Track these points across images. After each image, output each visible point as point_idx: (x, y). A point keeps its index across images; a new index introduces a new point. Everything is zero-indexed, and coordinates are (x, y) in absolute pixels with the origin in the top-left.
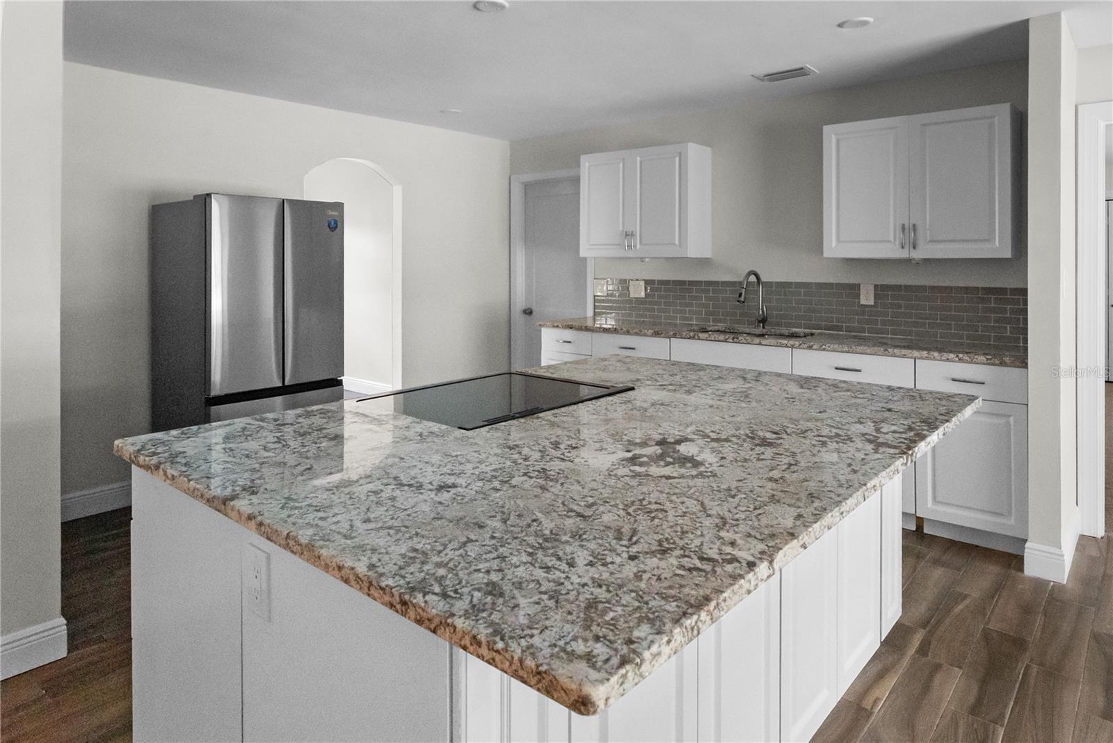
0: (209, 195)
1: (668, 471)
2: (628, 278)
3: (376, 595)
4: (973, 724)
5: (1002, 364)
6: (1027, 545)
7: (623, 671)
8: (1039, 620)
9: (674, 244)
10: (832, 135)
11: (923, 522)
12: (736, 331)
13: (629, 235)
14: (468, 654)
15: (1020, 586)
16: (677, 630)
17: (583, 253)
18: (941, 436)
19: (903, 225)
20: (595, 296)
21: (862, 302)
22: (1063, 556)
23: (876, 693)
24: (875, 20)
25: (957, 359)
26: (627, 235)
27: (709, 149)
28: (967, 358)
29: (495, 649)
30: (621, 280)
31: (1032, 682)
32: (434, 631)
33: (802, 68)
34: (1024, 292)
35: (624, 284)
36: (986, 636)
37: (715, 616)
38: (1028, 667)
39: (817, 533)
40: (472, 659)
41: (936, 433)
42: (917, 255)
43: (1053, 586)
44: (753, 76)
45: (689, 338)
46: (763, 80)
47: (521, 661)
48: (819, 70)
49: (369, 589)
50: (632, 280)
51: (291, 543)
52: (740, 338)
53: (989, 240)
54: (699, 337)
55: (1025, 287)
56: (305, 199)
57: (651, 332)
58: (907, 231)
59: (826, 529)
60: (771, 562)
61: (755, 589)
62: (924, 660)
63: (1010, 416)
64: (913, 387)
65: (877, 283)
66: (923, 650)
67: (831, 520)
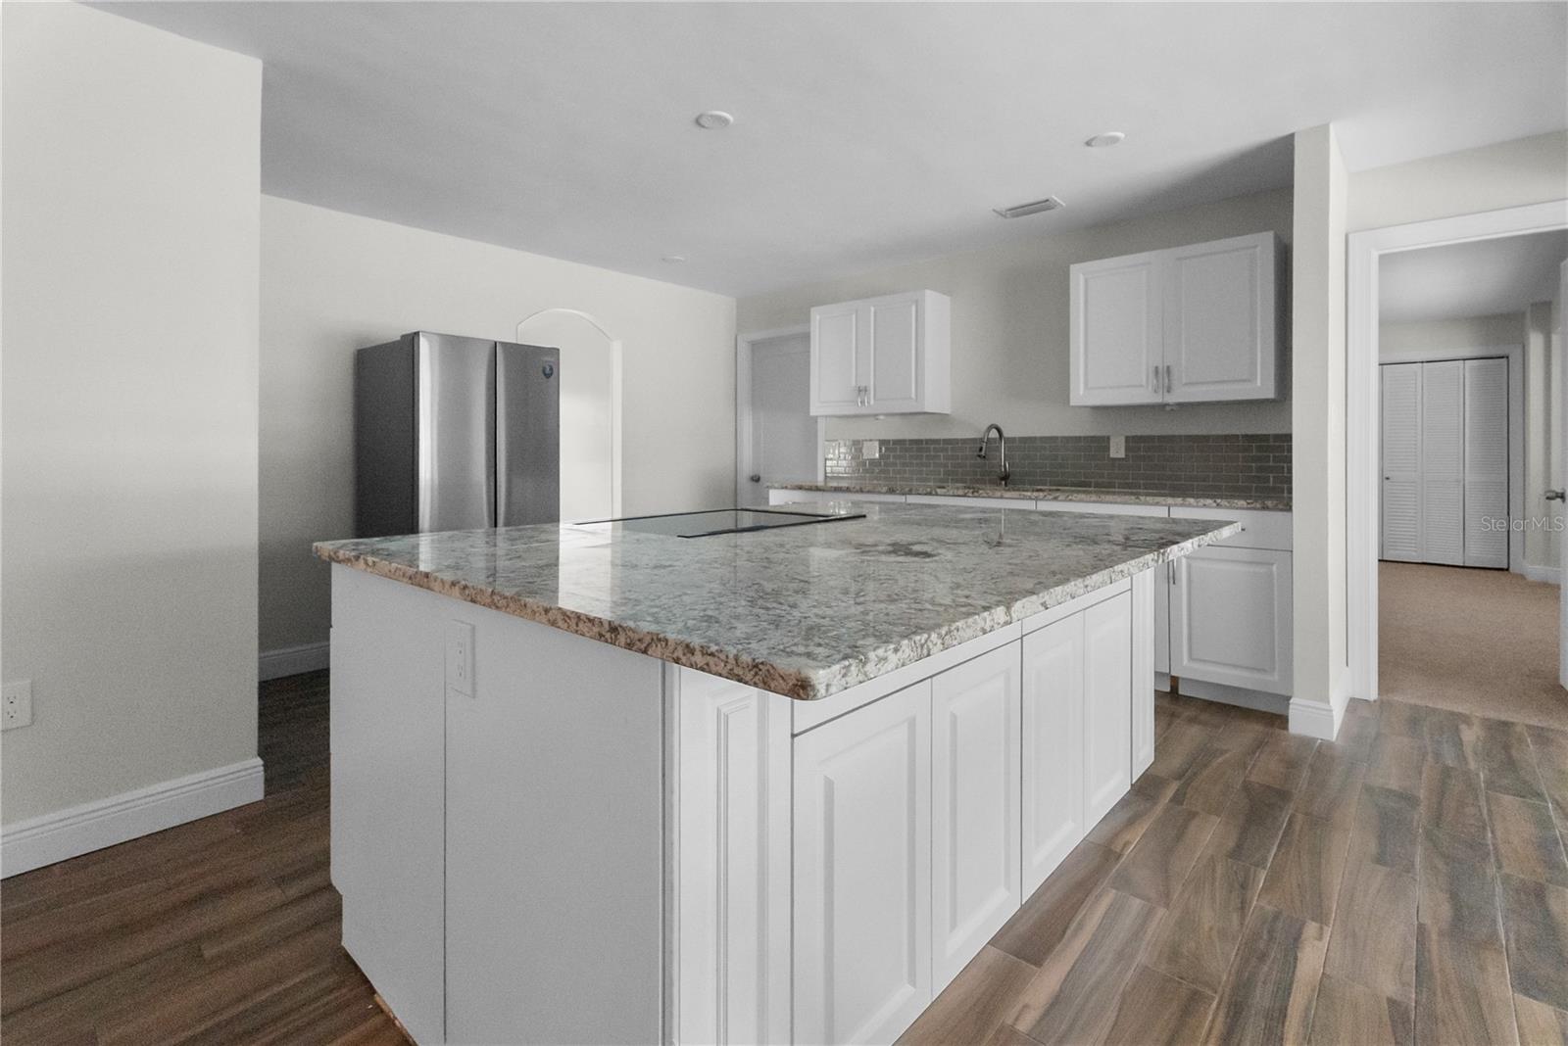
0: (417, 334)
1: (900, 559)
2: (861, 439)
3: (586, 630)
4: (1232, 867)
5: (1265, 508)
6: (1291, 701)
7: (846, 663)
8: (1306, 773)
9: (911, 398)
10: (1080, 275)
11: (1178, 683)
12: (975, 488)
13: (862, 391)
14: (682, 667)
15: (1284, 743)
16: (905, 642)
17: (813, 412)
18: (1196, 546)
19: (1157, 368)
20: (826, 459)
21: (1113, 455)
22: (1331, 711)
23: (1127, 837)
24: (1126, 136)
25: (1215, 505)
26: (860, 391)
27: (947, 299)
28: (1226, 503)
29: (709, 652)
30: (854, 441)
31: (1297, 828)
32: (645, 652)
33: (1047, 200)
34: (1288, 438)
35: (857, 445)
36: (1247, 787)
37: (946, 642)
38: (1292, 817)
39: (1059, 597)
40: (687, 671)
41: (1190, 541)
42: (1172, 399)
43: (1321, 745)
44: (994, 210)
45: (926, 494)
46: (1005, 216)
47: (736, 658)
48: (1065, 202)
49: (577, 625)
50: (866, 440)
51: (496, 598)
52: (980, 492)
53: (1251, 379)
54: (937, 493)
55: (1289, 432)
56: (520, 343)
57: (885, 489)
58: (1160, 376)
59: (1069, 597)
60: (1008, 608)
61: (991, 631)
62: (1180, 808)
63: (1272, 564)
64: (1167, 516)
65: (1129, 434)
66: (1177, 799)
67: (1075, 588)
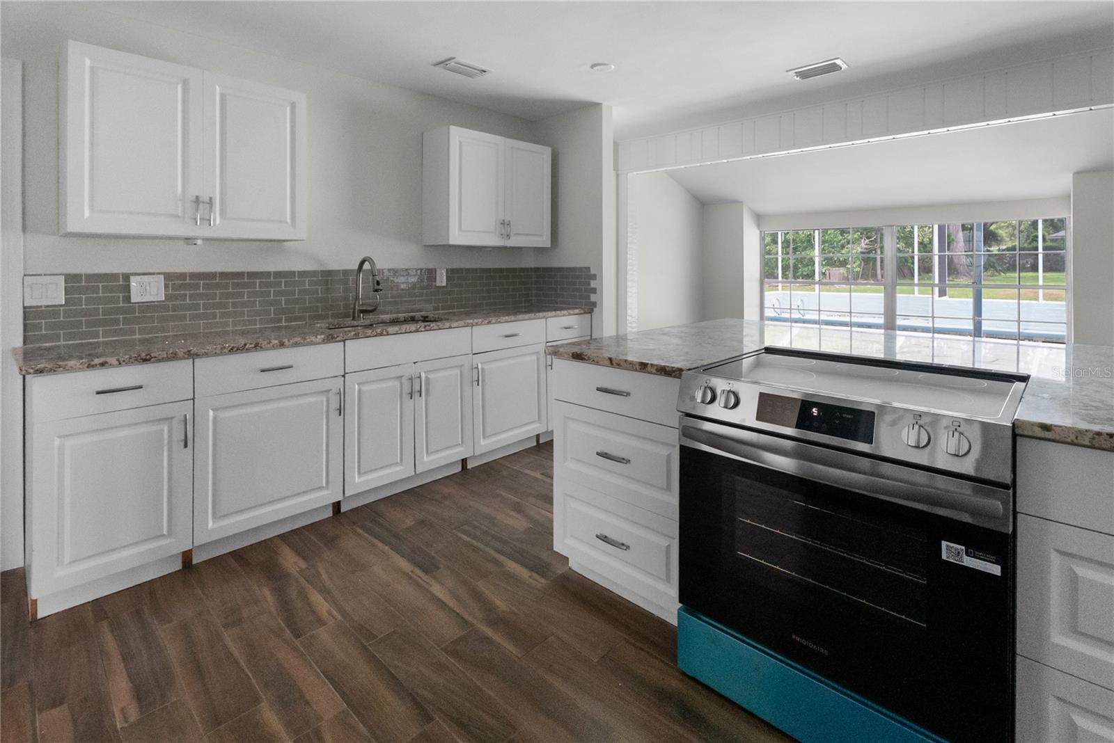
5: (584, 313)
9: (285, 222)
12: (342, 326)
13: (203, 201)
21: (438, 284)
25: (568, 314)
26: (199, 202)
45: (376, 336)
52: (432, 325)
53: (541, 235)
54: (388, 333)
65: (450, 267)
